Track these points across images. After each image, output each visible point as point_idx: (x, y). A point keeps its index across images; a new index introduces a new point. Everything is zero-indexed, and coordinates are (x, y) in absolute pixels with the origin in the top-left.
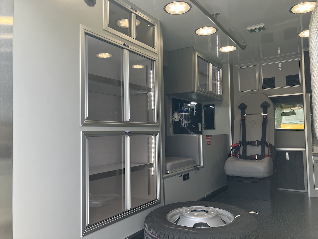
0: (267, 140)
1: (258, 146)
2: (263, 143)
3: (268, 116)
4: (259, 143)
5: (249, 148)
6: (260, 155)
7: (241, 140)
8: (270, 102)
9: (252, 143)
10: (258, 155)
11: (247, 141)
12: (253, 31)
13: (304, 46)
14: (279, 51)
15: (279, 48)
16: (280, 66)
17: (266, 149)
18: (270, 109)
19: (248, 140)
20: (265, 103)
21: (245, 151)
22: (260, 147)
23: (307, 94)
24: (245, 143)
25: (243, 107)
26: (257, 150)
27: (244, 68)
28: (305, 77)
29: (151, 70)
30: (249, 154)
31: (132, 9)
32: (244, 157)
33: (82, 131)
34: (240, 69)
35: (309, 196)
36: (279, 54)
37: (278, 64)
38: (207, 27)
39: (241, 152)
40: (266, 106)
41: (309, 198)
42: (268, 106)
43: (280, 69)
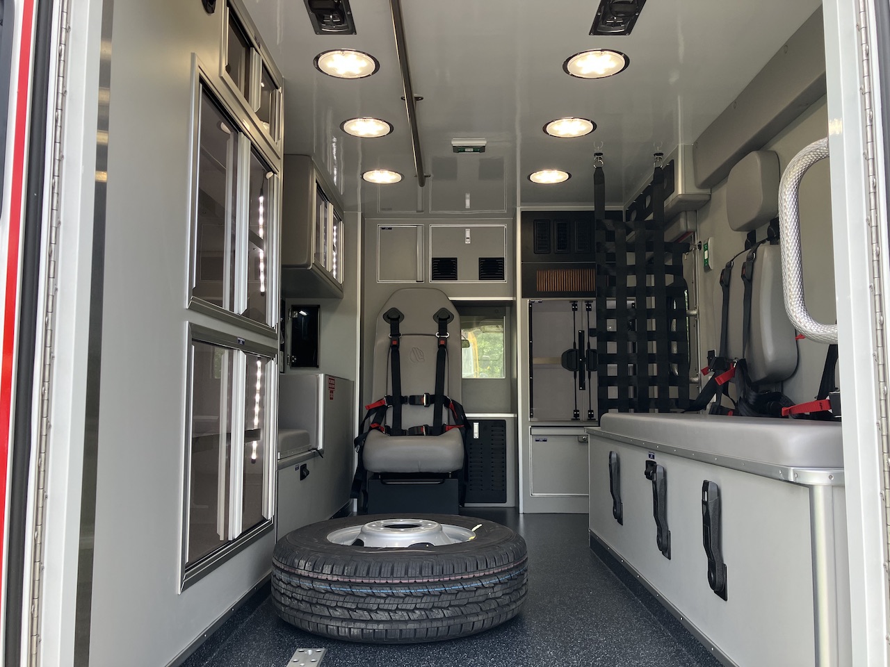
0: (446, 394)
1: (427, 406)
2: (438, 400)
3: (448, 341)
4: (431, 400)
5: (407, 410)
6: (432, 425)
7: (390, 393)
8: (453, 310)
9: (414, 400)
10: (426, 427)
11: (403, 395)
12: (459, 149)
13: (522, 201)
14: (468, 203)
15: (468, 196)
16: (468, 234)
17: (445, 412)
18: (452, 326)
19: (406, 392)
20: (443, 310)
21: (397, 418)
22: (432, 407)
23: (524, 299)
24: (397, 400)
25: (394, 319)
26: (424, 416)
27: (390, 229)
28: (522, 265)
29: (262, 194)
30: (407, 423)
31: (256, 39)
32: (396, 430)
33: (187, 322)
34: (383, 229)
35: (521, 511)
36: (468, 209)
37: (463, 230)
38: (372, 120)
39: (389, 422)
40: (446, 319)
41: (521, 516)
42: (449, 317)
43: (468, 242)
